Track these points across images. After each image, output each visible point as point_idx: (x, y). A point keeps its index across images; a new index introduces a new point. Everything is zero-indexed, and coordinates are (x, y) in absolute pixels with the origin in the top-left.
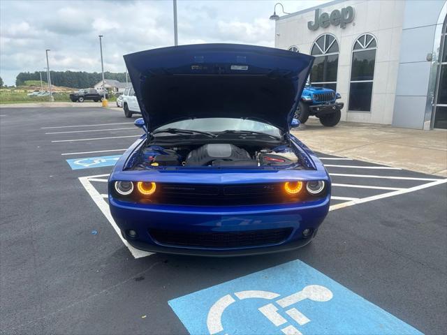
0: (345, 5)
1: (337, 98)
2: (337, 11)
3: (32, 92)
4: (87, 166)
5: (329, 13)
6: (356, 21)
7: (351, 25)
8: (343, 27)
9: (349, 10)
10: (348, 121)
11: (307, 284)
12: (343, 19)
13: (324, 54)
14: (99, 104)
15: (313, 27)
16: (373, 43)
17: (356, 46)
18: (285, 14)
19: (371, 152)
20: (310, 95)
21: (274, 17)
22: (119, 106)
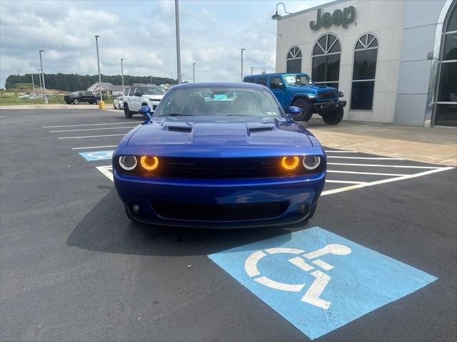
0: (347, 5)
1: (340, 96)
2: (339, 11)
3: (23, 95)
4: (101, 158)
5: (332, 13)
6: (358, 20)
7: (353, 24)
8: (345, 26)
9: (351, 10)
10: (350, 119)
11: (328, 243)
12: (345, 18)
13: (326, 53)
14: (94, 107)
15: (314, 27)
16: (375, 43)
17: (358, 45)
18: (287, 14)
19: (374, 146)
20: (313, 93)
21: (276, 16)
22: (115, 108)
